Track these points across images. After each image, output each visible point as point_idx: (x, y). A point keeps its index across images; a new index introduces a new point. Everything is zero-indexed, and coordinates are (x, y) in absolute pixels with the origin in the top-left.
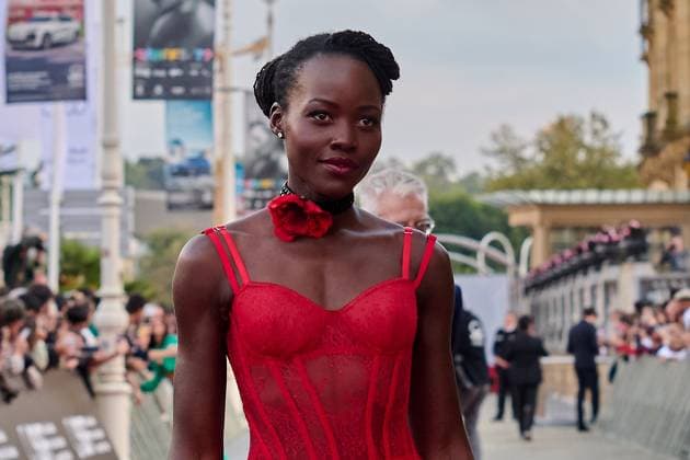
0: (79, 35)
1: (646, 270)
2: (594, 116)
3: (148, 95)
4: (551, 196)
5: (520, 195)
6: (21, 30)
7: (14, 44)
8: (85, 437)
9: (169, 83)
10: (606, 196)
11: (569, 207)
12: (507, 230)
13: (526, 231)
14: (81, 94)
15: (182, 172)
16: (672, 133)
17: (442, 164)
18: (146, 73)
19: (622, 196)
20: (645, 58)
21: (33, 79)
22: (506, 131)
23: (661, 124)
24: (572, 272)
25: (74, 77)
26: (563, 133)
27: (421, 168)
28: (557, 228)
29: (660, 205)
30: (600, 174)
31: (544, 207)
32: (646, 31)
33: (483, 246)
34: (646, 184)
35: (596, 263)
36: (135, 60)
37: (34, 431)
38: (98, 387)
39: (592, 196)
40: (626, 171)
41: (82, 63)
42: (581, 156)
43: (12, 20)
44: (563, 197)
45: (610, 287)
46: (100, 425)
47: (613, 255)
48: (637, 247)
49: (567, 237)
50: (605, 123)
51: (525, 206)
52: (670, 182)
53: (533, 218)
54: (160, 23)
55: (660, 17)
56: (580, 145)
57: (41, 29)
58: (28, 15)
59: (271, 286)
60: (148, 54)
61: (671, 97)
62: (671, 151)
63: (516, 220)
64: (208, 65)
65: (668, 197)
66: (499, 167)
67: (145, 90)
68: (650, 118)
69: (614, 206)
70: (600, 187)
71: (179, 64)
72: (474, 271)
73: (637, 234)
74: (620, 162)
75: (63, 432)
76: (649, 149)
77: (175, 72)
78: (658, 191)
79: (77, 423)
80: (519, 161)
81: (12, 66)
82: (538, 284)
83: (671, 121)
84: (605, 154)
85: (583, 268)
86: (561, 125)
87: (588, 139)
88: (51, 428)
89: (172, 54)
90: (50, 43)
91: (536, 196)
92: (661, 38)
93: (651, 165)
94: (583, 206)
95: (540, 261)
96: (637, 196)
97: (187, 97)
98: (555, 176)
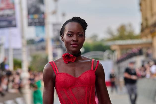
13: (115, 50)
20: (141, 11)
21: (5, 24)
23: (144, 25)
41: (15, 19)
51: (115, 45)
57: (5, 12)
59: (63, 73)
61: (146, 20)
64: (44, 19)
78: (144, 40)
83: (147, 24)
88: (12, 101)
89: (36, 16)
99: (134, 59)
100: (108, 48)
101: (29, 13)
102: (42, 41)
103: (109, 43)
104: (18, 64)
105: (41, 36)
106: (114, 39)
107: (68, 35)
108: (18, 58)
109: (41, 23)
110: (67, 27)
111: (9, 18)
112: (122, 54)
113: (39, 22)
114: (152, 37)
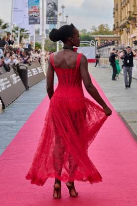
0: (39, 15)
1: (114, 47)
2: (106, 24)
3: (48, 24)
4: (101, 36)
5: (96, 36)
6: (31, 14)
7: (30, 16)
8: (40, 70)
9: (51, 22)
10: (108, 36)
11: (103, 37)
12: (94, 40)
13: (97, 40)
14: (39, 23)
16: (117, 27)
17: (85, 30)
18: (48, 20)
19: (110, 36)
20: (114, 17)
21: (33, 21)
22: (94, 26)
23: (116, 26)
24: (104, 46)
25: (38, 21)
26: (102, 27)
27: (82, 31)
28: (102, 40)
29: (116, 37)
30: (107, 32)
31: (100, 37)
32: (114, 13)
33: (91, 42)
34: (114, 35)
35: (107, 45)
36: (47, 19)
37: (33, 70)
38: (41, 63)
39: (106, 36)
40: (110, 32)
41: (39, 19)
42: (104, 30)
43: (29, 13)
44: (102, 36)
45: (109, 49)
46: (41, 68)
47: (110, 44)
48: (113, 43)
49: (103, 41)
50: (107, 25)
52: (117, 34)
53: (98, 39)
54: (50, 14)
55: (116, 12)
56: (104, 28)
57: (34, 14)
58: (32, 12)
60: (48, 18)
61: (117, 22)
62: (117, 30)
63: (96, 39)
64: (57, 19)
65: (117, 36)
66: (93, 31)
67: (48, 23)
68: (114, 25)
70: (107, 34)
71: (53, 19)
72: (89, 46)
73: (113, 41)
74: (110, 31)
75: (37, 69)
76: (114, 29)
78: (115, 35)
79: (39, 68)
80: (96, 30)
81: (30, 19)
82: (99, 48)
83: (117, 26)
84: (108, 30)
85: (105, 46)
86: (102, 25)
87: (105, 27)
88: (35, 69)
89: (51, 18)
90: (35, 16)
91: (99, 36)
92: (116, 15)
93: (114, 32)
94: (105, 37)
95: (99, 45)
96: (112, 36)
97: (53, 24)
98: (101, 33)
99: (109, 47)
100: (93, 39)
101: (47, 16)
103: (94, 36)
104: (38, 46)
106: (97, 34)
108: (39, 42)
109: (55, 22)
111: (36, 18)
112: (101, 43)
113: (53, 22)
114: (120, 34)
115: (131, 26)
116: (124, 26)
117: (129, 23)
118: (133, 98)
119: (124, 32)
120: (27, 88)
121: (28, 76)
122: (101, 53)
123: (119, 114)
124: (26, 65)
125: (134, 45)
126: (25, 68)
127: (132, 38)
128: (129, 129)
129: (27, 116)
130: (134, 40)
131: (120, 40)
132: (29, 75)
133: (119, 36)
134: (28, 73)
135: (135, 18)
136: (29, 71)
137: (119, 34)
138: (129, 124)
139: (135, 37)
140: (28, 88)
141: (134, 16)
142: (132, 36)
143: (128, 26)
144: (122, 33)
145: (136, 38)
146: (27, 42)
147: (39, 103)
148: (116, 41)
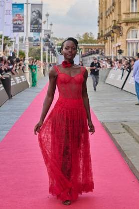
0: (23, 23)
1: (98, 55)
2: (91, 33)
4: (85, 44)
6: (15, 22)
7: (14, 24)
8: (23, 79)
9: (35, 30)
10: (93, 45)
13: (81, 49)
14: (23, 31)
15: (35, 41)
16: (102, 36)
18: (32, 28)
19: (95, 45)
20: (98, 26)
21: (17, 29)
22: (78, 34)
23: (100, 35)
24: (88, 55)
25: (22, 29)
28: (86, 49)
30: (92, 41)
31: (84, 46)
32: (99, 22)
34: (98, 43)
35: (91, 54)
36: (31, 27)
37: (17, 78)
38: (25, 72)
39: (91, 44)
41: (23, 27)
42: (89, 38)
43: (13, 21)
44: (87, 45)
46: (25, 77)
47: (94, 53)
48: (97, 52)
51: (82, 45)
52: (101, 43)
53: (82, 47)
54: (34, 22)
55: (100, 20)
57: (18, 22)
58: (16, 20)
60: (32, 26)
61: (102, 31)
62: (102, 39)
63: (80, 47)
64: (41, 27)
65: (101, 45)
67: (32, 31)
68: (99, 34)
69: (94, 46)
70: (91, 43)
71: (37, 27)
73: (97, 50)
74: (94, 39)
75: (20, 78)
76: (99, 38)
77: (36, 28)
78: (100, 44)
79: (22, 77)
80: (80, 39)
81: (14, 27)
82: (83, 56)
83: (102, 34)
84: (92, 38)
85: (90, 55)
86: (86, 34)
87: (90, 36)
89: (36, 26)
90: (19, 24)
91: (83, 44)
92: (101, 23)
93: (99, 40)
94: (89, 46)
95: (83, 53)
96: (97, 45)
97: (38, 32)
98: (85, 41)
102: (37, 40)
104: (22, 54)
105: (37, 37)
107: (66, 48)
109: (39, 30)
110: (65, 44)
111: (20, 26)
112: (85, 51)
114: (105, 43)
115: (115, 35)
116: (108, 35)
117: (113, 32)
118: (118, 109)
119: (108, 40)
120: (10, 97)
121: (12, 85)
122: (85, 62)
123: (103, 125)
124: (9, 73)
125: (118, 54)
126: (8, 77)
127: (116, 47)
128: (113, 140)
129: (10, 126)
130: (118, 49)
131: (104, 49)
132: (12, 83)
133: (103, 44)
134: (11, 82)
135: (119, 27)
136: (12, 79)
137: (103, 42)
138: (113, 135)
139: (119, 46)
140: (12, 96)
141: (119, 25)
142: (117, 45)
143: (112, 34)
144: (107, 42)
145: (121, 47)
146: (11, 50)
147: (22, 113)
148: (101, 50)
